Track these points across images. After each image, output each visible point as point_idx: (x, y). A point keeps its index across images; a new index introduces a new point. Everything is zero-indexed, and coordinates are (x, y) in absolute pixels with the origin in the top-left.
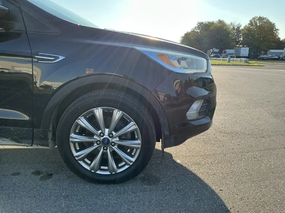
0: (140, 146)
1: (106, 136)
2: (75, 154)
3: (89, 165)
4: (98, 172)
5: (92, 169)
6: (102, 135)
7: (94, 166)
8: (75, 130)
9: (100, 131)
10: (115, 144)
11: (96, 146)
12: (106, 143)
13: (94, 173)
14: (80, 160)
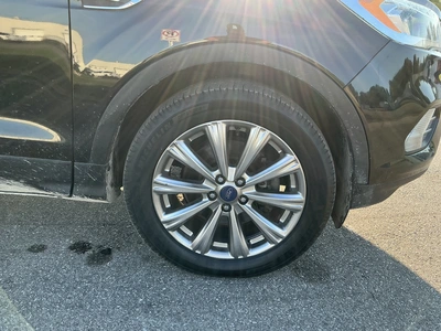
0: (301, 206)
1: (230, 182)
2: (164, 217)
3: (191, 239)
4: (210, 254)
5: (198, 247)
6: (221, 180)
7: (202, 242)
8: (164, 167)
9: (217, 172)
10: (247, 200)
11: (206, 202)
12: (229, 196)
13: (201, 256)
14: (173, 229)
